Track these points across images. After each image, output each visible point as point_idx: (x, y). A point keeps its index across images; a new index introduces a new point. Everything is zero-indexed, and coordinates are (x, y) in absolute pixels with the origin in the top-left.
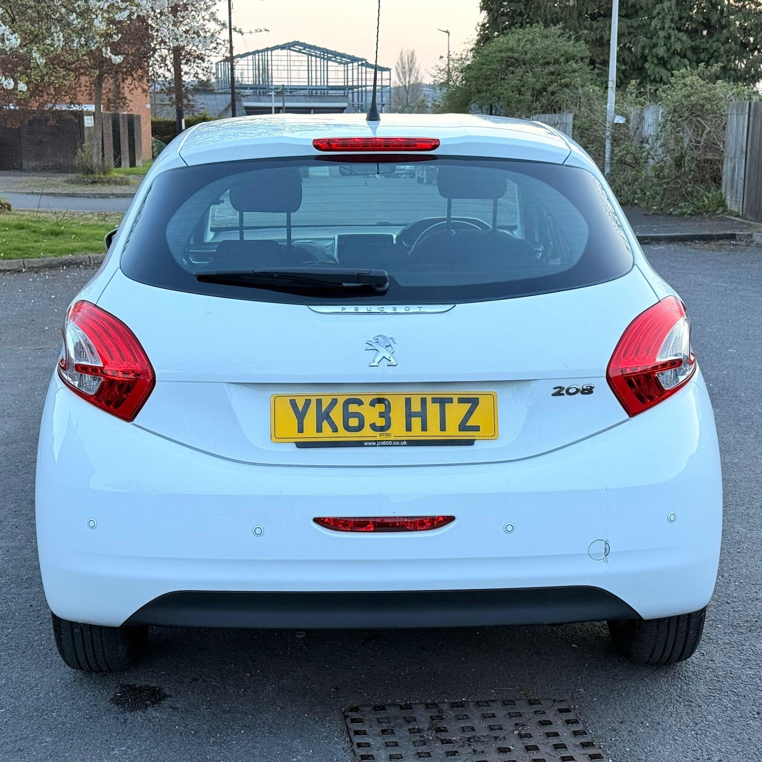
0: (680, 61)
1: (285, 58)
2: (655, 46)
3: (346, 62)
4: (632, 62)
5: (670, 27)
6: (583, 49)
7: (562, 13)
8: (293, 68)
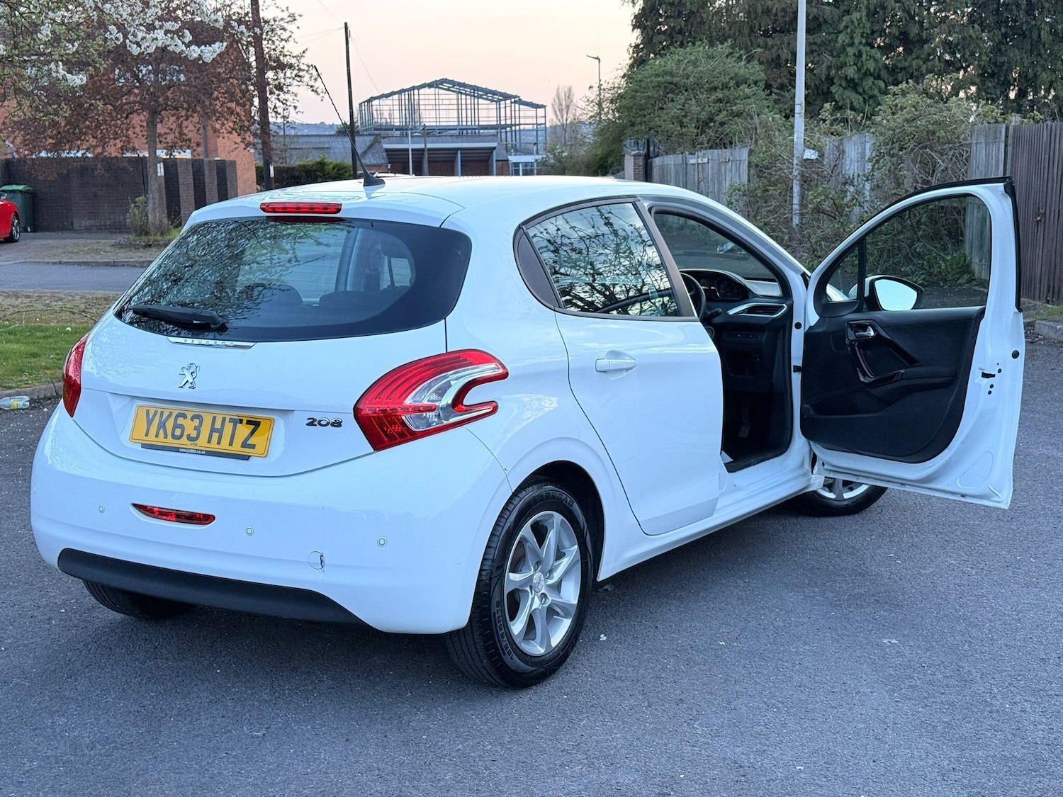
0: (873, 83)
1: (433, 97)
2: (843, 65)
3: (498, 99)
4: (816, 85)
5: (860, 43)
6: (756, 71)
7: (730, 29)
8: (441, 107)
